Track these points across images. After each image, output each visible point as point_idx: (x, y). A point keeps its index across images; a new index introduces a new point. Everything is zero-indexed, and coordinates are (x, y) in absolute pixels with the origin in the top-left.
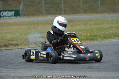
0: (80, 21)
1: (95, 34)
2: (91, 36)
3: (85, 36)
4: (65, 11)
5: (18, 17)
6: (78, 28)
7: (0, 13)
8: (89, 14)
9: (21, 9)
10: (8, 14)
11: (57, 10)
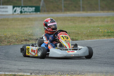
0: (97, 18)
1: (112, 30)
2: (108, 32)
3: (103, 32)
4: (83, 7)
5: (38, 13)
6: (96, 24)
7: (21, 8)
8: (107, 11)
9: (41, 5)
10: (28, 10)
11: (75, 7)
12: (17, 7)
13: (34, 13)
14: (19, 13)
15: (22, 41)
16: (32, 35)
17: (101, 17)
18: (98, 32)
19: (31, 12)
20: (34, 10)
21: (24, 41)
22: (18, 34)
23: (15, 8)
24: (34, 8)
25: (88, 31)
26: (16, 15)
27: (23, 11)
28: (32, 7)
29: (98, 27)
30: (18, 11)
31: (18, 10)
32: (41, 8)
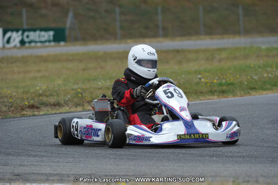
0: (197, 52)
1: (230, 80)
2: (221, 85)
3: (208, 84)
4: (164, 29)
5: (62, 43)
6: (193, 66)
7: (23, 34)
8: (219, 36)
9: (68, 25)
10: (39, 36)
11: (147, 28)
12: (12, 30)
13: (52, 44)
14: (18, 45)
15: (23, 109)
16: (46, 96)
17: (206, 51)
18: (198, 84)
19: (45, 41)
20: (52, 38)
21: (28, 109)
22: (15, 94)
23: (9, 34)
24: (51, 33)
26: (10, 48)
27: (26, 40)
28: (46, 30)
29: (198, 72)
30: (14, 40)
31: (16, 37)
32: (67, 32)
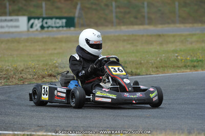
0: (174, 36)
1: (199, 57)
3: (183, 61)
4: (149, 19)
6: (171, 47)
8: (190, 25)
9: (77, 15)
10: (55, 23)
11: (136, 18)
12: (35, 18)
15: (44, 77)
16: (61, 67)
17: (181, 35)
19: (59, 27)
20: (64, 24)
21: (47, 77)
22: (37, 66)
23: (32, 21)
24: (64, 21)
25: (158, 59)
26: (33, 32)
27: (45, 25)
29: (175, 51)
32: (76, 20)
